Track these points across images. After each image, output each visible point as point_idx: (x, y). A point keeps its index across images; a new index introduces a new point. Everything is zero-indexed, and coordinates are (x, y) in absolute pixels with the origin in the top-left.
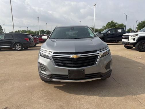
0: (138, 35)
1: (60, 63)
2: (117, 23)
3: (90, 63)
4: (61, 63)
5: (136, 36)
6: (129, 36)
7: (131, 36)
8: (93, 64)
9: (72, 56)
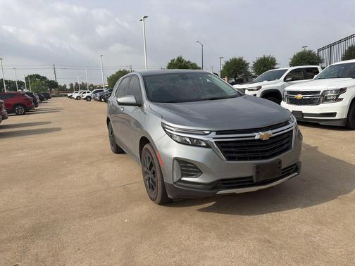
0: (260, 87)
1: (232, 152)
2: (189, 62)
3: (284, 147)
4: (236, 152)
5: (257, 90)
6: (244, 89)
7: (249, 90)
8: (287, 149)
9: (257, 136)
